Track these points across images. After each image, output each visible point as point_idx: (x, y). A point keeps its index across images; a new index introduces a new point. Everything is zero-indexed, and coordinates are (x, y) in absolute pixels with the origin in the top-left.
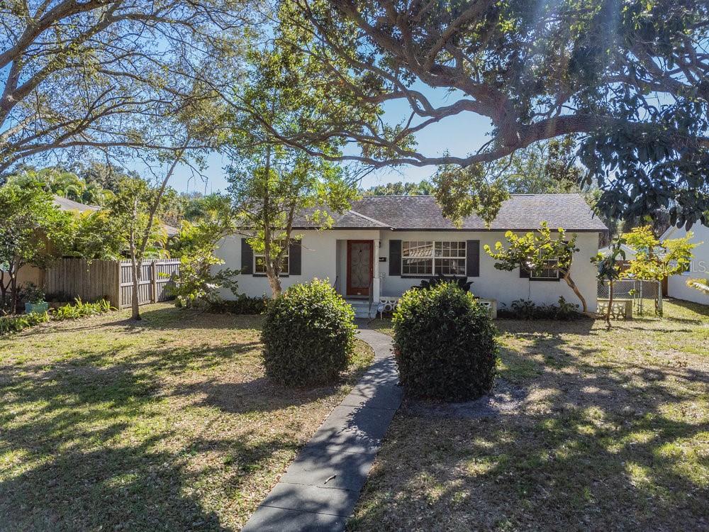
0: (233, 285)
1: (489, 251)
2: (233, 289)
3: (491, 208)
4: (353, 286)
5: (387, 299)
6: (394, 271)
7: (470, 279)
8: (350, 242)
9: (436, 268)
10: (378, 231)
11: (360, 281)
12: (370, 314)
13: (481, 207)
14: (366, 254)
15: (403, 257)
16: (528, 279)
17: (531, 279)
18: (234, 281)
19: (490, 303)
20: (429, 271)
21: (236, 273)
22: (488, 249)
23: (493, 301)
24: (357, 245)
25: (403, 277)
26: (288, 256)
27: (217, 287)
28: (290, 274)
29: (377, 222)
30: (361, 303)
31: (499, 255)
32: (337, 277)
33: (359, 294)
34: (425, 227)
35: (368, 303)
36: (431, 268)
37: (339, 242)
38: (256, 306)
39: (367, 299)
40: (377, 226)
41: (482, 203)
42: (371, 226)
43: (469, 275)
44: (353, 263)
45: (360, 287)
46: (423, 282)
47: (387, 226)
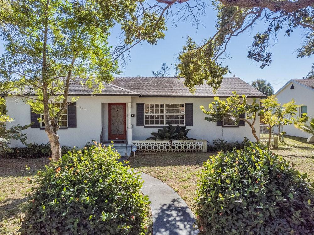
0: (23, 137)
1: (204, 110)
2: (23, 140)
3: (216, 80)
4: (113, 133)
5: (137, 142)
6: (140, 123)
7: (188, 127)
8: (110, 105)
9: (166, 121)
10: (130, 97)
11: (118, 130)
12: (126, 153)
13: (210, 79)
14: (121, 112)
15: (145, 114)
16: (221, 126)
17: (223, 127)
18: (23, 134)
19: (202, 142)
20: (162, 122)
21: (26, 127)
22: (202, 109)
23: (204, 141)
24: (115, 107)
25: (145, 127)
26: (67, 114)
27: (5, 140)
28: (68, 127)
29: (129, 91)
30: (120, 145)
31: (210, 112)
32: (102, 128)
33: (117, 138)
34: (160, 95)
35: (124, 145)
36: (163, 121)
37: (103, 104)
38: (42, 151)
39: (123, 142)
40: (130, 93)
41: (211, 76)
42: (126, 93)
43: (187, 124)
44: (112, 118)
45: (117, 134)
46: (159, 129)
47: (136, 93)
